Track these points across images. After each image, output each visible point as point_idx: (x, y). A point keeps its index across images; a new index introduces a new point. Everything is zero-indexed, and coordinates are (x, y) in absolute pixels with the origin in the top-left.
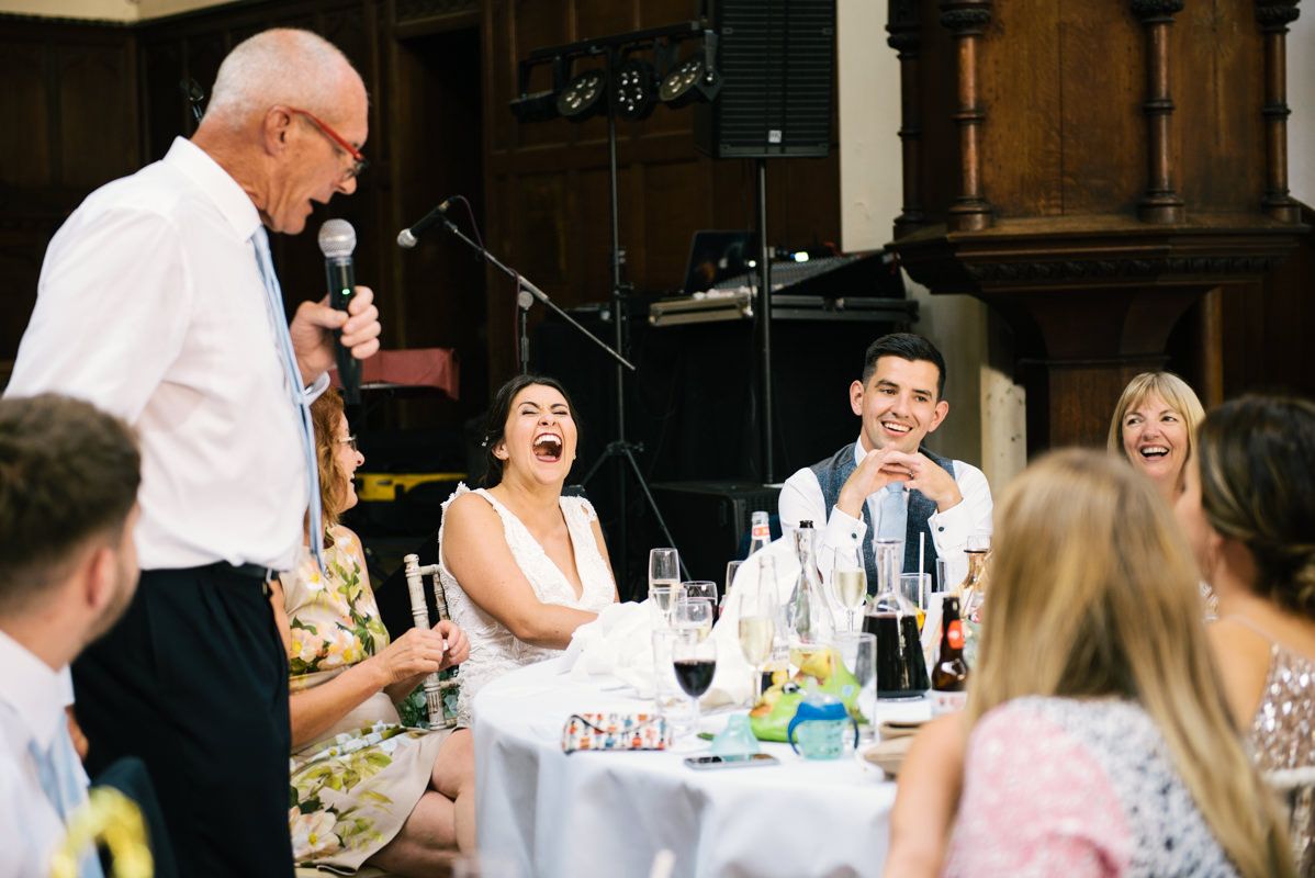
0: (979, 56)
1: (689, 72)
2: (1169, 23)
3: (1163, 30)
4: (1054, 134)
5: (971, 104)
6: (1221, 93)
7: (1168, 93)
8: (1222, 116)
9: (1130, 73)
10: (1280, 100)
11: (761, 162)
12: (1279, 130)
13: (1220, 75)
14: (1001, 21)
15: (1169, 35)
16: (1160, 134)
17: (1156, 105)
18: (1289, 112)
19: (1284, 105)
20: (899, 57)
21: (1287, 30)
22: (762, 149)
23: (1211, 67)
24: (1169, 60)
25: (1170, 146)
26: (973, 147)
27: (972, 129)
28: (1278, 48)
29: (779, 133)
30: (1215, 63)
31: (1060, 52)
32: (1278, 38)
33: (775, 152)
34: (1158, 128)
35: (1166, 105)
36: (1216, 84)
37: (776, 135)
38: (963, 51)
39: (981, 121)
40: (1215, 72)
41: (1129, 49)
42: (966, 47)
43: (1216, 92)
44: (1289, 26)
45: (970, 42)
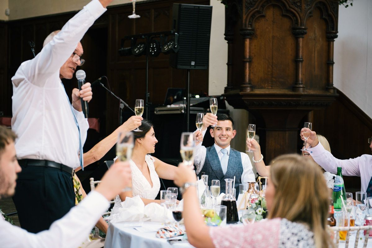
0: (250, 44)
1: (170, 45)
2: (303, 37)
3: (301, 39)
4: (270, 66)
5: (248, 57)
7: (302, 57)
8: (316, 63)
9: (292, 50)
10: (332, 60)
11: (188, 70)
12: (331, 68)
13: (316, 52)
14: (257, 34)
15: (303, 41)
16: (299, 68)
17: (299, 59)
18: (334, 63)
19: (333, 61)
20: (227, 43)
21: (334, 41)
22: (189, 67)
23: (314, 50)
24: (302, 47)
25: (302, 71)
26: (248, 69)
27: (248, 64)
28: (332, 45)
29: (194, 62)
30: (315, 49)
31: (273, 44)
32: (332, 43)
33: (193, 68)
34: (299, 66)
35: (301, 60)
36: (315, 54)
37: (193, 63)
38: (246, 42)
39: (250, 62)
40: (315, 52)
41: (292, 44)
42: (247, 41)
43: (315, 57)
44: (335, 39)
45: (248, 40)
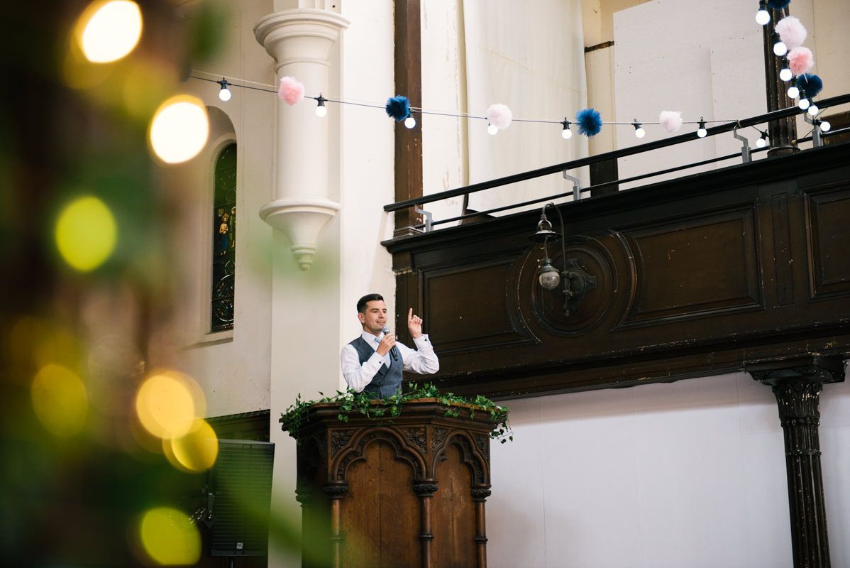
0: (341, 508)
1: (199, 514)
2: (431, 497)
3: (428, 500)
4: (377, 548)
5: (337, 532)
6: (455, 530)
7: (431, 531)
8: (456, 541)
9: (413, 520)
10: (483, 535)
11: (231, 558)
12: (482, 549)
13: (455, 521)
14: (352, 492)
15: (431, 502)
16: (427, 550)
17: (425, 536)
18: (487, 540)
19: (485, 537)
20: (301, 506)
21: (486, 501)
22: (233, 552)
23: (451, 517)
24: (431, 514)
25: (431, 557)
26: (337, 554)
27: (337, 544)
28: (482, 509)
29: (238, 547)
30: (453, 516)
31: (380, 508)
32: (481, 504)
33: (239, 554)
34: (426, 547)
35: (430, 536)
36: (453, 526)
37: (240, 545)
38: (334, 506)
39: (342, 541)
40: (453, 521)
41: (413, 508)
42: (336, 504)
43: (453, 531)
44: (486, 498)
45: (337, 502)
